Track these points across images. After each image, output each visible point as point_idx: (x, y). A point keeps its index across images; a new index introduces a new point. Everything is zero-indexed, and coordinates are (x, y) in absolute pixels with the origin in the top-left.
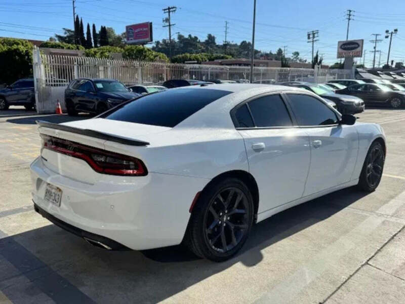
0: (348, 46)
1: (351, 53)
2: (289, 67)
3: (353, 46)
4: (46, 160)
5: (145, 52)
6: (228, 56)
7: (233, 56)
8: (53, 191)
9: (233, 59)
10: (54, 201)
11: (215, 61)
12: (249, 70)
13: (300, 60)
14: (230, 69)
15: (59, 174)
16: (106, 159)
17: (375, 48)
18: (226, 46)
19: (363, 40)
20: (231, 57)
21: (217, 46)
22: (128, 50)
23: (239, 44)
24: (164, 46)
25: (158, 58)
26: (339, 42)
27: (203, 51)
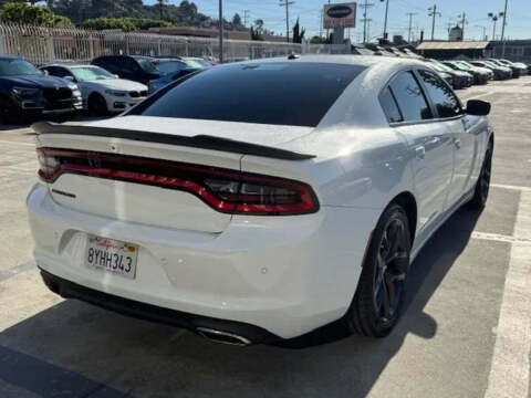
0: (338, 12)
1: (342, 21)
2: (262, 40)
3: (344, 11)
4: (73, 196)
5: (40, 13)
6: (165, 23)
7: (173, 23)
8: (112, 251)
9: (174, 27)
10: (118, 269)
11: (151, 29)
12: (215, 42)
13: (266, 32)
14: (189, 41)
15: (116, 219)
16: (240, 188)
17: (365, 15)
18: (160, 7)
19: (355, 4)
20: (170, 24)
21: (145, 7)
22: (9, 11)
23: (178, 5)
24: (61, 6)
25: (60, 24)
26: (325, 6)
27: (124, 15)
